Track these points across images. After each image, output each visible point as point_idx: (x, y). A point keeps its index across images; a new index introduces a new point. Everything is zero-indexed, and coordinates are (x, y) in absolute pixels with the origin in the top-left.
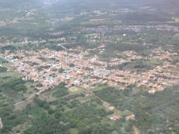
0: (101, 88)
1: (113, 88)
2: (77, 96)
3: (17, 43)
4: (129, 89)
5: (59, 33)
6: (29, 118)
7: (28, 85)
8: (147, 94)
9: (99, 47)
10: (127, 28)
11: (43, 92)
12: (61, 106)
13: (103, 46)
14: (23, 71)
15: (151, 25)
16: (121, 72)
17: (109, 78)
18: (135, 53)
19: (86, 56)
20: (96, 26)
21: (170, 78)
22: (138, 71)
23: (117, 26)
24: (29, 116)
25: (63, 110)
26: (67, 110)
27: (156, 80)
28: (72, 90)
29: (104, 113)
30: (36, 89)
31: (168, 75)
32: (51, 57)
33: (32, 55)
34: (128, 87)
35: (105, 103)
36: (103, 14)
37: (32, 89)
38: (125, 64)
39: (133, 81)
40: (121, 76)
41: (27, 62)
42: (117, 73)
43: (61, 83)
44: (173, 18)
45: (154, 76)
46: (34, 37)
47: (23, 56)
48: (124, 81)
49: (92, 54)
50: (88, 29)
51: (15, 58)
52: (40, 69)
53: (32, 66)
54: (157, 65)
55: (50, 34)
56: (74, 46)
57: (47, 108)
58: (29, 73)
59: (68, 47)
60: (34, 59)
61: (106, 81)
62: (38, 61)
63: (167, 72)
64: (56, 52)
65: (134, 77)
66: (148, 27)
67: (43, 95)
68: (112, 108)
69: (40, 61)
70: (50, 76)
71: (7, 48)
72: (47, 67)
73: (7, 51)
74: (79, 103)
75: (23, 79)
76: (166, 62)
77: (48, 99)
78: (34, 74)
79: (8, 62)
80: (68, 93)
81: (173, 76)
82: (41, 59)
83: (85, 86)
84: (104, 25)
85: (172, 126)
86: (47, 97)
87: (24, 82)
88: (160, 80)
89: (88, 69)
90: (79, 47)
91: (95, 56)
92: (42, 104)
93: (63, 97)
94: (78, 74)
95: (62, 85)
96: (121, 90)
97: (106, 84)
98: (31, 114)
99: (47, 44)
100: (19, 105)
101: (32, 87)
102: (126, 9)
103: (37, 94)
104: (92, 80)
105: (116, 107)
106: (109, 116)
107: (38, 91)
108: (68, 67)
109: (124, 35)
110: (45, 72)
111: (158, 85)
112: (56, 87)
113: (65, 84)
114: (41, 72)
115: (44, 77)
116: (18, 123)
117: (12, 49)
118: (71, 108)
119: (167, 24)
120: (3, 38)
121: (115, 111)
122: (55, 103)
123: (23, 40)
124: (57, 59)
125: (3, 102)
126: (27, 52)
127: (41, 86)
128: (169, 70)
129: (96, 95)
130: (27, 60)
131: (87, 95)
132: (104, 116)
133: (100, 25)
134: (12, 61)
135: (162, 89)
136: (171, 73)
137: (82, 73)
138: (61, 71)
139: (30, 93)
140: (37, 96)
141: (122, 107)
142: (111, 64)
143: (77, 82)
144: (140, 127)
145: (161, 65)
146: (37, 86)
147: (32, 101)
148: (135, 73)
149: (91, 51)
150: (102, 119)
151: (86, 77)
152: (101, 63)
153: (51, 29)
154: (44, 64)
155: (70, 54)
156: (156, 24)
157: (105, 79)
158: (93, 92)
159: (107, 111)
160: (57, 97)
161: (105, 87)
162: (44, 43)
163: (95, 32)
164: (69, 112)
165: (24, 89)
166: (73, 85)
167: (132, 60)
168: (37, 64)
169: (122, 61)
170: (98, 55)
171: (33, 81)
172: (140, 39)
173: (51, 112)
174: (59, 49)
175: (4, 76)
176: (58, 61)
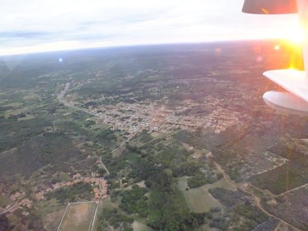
0: (176, 132)
1: (186, 131)
2: (159, 140)
3: (96, 99)
4: (198, 130)
5: (128, 89)
6: (127, 163)
7: (117, 134)
8: (214, 134)
9: (163, 98)
10: (178, 82)
11: (131, 139)
12: (150, 150)
13: (166, 97)
14: (109, 123)
15: (196, 78)
16: (187, 118)
17: (180, 123)
18: (192, 101)
19: (155, 106)
20: (154, 81)
21: (227, 120)
22: (200, 115)
23: (171, 81)
24: (127, 161)
25: (153, 153)
26: (156, 153)
27: (217, 122)
28: (154, 136)
29: (187, 154)
30: (124, 137)
31: (224, 117)
32: (128, 109)
33: (112, 109)
34: (198, 129)
35: (184, 144)
36: (155, 71)
37: (121, 138)
38: (189, 111)
39: (199, 124)
40: (189, 121)
41: (110, 115)
42: (185, 118)
43: (144, 130)
44: (210, 72)
45: (214, 119)
46: (108, 93)
47: (105, 109)
48: (192, 125)
49: (160, 104)
50: (149, 84)
51: (98, 112)
52: (122, 120)
53: (115, 117)
54: (213, 110)
55: (121, 90)
56: (144, 99)
57: (139, 153)
58: (114, 124)
59: (139, 100)
60: (114, 112)
61: (178, 126)
62: (119, 113)
63: (222, 115)
64: (131, 105)
65: (199, 121)
66: (194, 79)
67: (132, 141)
68: (191, 148)
69: (120, 113)
70: (133, 125)
71: (90, 104)
72: (128, 118)
73: (90, 107)
74: (164, 146)
75: (111, 129)
76: (219, 107)
77: (137, 145)
78: (118, 124)
79: (94, 116)
80: (152, 139)
81: (228, 118)
82: (121, 111)
83: (164, 131)
84: (161, 80)
85: (244, 159)
86: (135, 143)
87: (112, 132)
88: (220, 122)
89: (160, 116)
90: (148, 100)
91: (163, 105)
92: (134, 150)
93: (149, 142)
94: (154, 122)
95: (145, 131)
96: (193, 133)
97: (179, 128)
98: (127, 159)
99: (121, 98)
100: (115, 153)
101: (121, 135)
102: (172, 67)
103: (127, 141)
104: (167, 126)
105: (194, 147)
106: (192, 155)
107: (127, 138)
108: (145, 117)
109: (178, 87)
110: (127, 122)
111: (221, 125)
112: (141, 134)
113: (147, 131)
114: (125, 122)
115: (128, 127)
116: (120, 168)
117: (94, 105)
118: (159, 150)
119: (207, 76)
120: (84, 96)
121: (195, 150)
122: (145, 148)
123: (101, 97)
124: (133, 110)
125: (102, 151)
126: (107, 106)
127: (128, 134)
128: (223, 113)
129: (174, 138)
130: (109, 113)
131: (168, 139)
132: (187, 155)
133: (158, 80)
134: (97, 115)
135: (224, 129)
136: (226, 115)
137: (157, 120)
138: (140, 120)
139: (121, 141)
140: (127, 143)
141: (199, 146)
142: (178, 112)
143: (155, 128)
144: (219, 162)
145: (216, 109)
146: (125, 134)
147: (124, 147)
148: (198, 118)
149: (158, 102)
150: (187, 158)
151: (161, 124)
152: (169, 111)
153: (121, 86)
154: (124, 115)
155: (143, 106)
156: (199, 77)
157: (177, 124)
158: (172, 136)
159: (188, 151)
160: (144, 142)
161: (179, 131)
162: (118, 98)
163: (154, 86)
164: (159, 154)
165: (115, 138)
166: (153, 131)
167: (192, 107)
168: (119, 116)
169: (185, 108)
170: (165, 104)
171: (120, 131)
172: (191, 89)
173: (144, 156)
174: (132, 102)
175: (95, 128)
176: (134, 112)
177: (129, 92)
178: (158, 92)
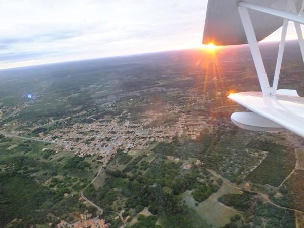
0: (154, 146)
1: (163, 142)
2: (140, 158)
3: (45, 124)
4: (175, 140)
5: (79, 108)
6: (117, 192)
7: (88, 160)
8: (192, 141)
9: (123, 113)
10: (130, 95)
11: (108, 163)
12: (136, 171)
13: (125, 112)
14: (73, 149)
15: (145, 89)
16: (158, 129)
17: (152, 135)
18: (154, 112)
19: (118, 122)
20: (106, 97)
21: (196, 125)
22: (169, 125)
23: (122, 94)
24: (115, 189)
25: (140, 173)
26: (144, 173)
27: (188, 129)
28: (132, 154)
29: (177, 166)
30: (99, 162)
31: (192, 122)
32: (89, 130)
33: (69, 132)
34: (174, 138)
35: (169, 157)
36: (99, 86)
37: (95, 164)
38: (156, 121)
39: (172, 134)
40: (161, 132)
41: (71, 140)
42: (155, 130)
43: (118, 151)
44: (157, 81)
45: (183, 126)
46: (57, 115)
47: (61, 134)
48: (166, 135)
49: (123, 119)
50: (100, 100)
51: (54, 138)
52: (87, 142)
53: (77, 141)
54: (178, 117)
55: (71, 110)
56: (102, 116)
57: (125, 177)
58: (80, 149)
59: (97, 118)
60: (74, 135)
61: (153, 138)
62: (80, 136)
63: (189, 121)
64: (90, 125)
65: (170, 130)
66: (145, 90)
67: (110, 165)
68: (178, 160)
69: (81, 135)
70: (103, 146)
71: (39, 130)
72: (93, 139)
73: (41, 134)
74: (149, 163)
75: (79, 156)
76: (182, 114)
77: (117, 168)
78: (85, 148)
79: (50, 144)
80: (132, 158)
81: (196, 123)
82: (81, 133)
83: (140, 147)
84: (113, 95)
85: (231, 160)
86: (114, 166)
87: (82, 159)
88: (191, 128)
89: (129, 132)
90: (107, 116)
91: (126, 120)
92: (117, 175)
93: (130, 162)
94: (126, 139)
95: (120, 152)
96: (171, 143)
97: (155, 141)
98: (115, 187)
99: (75, 119)
100: (97, 183)
101: (93, 161)
102: (116, 80)
103: (104, 166)
104: (141, 140)
105: (180, 157)
106: (181, 166)
107: (102, 163)
108: (112, 135)
109: (131, 100)
110: (95, 145)
111: (193, 131)
112: (116, 155)
113: (122, 151)
114: (91, 145)
115: (98, 149)
116: (112, 201)
117: (45, 131)
118: (145, 169)
119: (156, 86)
120: (28, 123)
121: (181, 161)
122: (128, 170)
123: (49, 121)
124: (95, 130)
125: (78, 184)
126: (62, 130)
127: (102, 157)
128: (189, 119)
129: (155, 152)
130: (68, 138)
131: (148, 154)
132: (178, 168)
133: (108, 95)
134: (54, 142)
135: (198, 134)
136: (193, 120)
137: (127, 137)
138: (109, 140)
139: (96, 167)
140: (105, 168)
141: (184, 156)
142: (146, 124)
143: (129, 146)
145: (180, 116)
146: (98, 159)
147: (104, 174)
148: (168, 127)
149: (120, 117)
150: (179, 171)
151: (134, 140)
152: (136, 125)
153: (69, 106)
154: (87, 137)
155: (104, 124)
156: (149, 88)
157: (150, 138)
158: (151, 150)
159: (176, 163)
160: (125, 164)
161: (156, 144)
162: (71, 119)
163: (107, 102)
164: (148, 174)
165: (88, 165)
166: (129, 149)
167: (157, 117)
168: (81, 139)
169: (151, 120)
170: (128, 119)
171: (90, 156)
172: (145, 100)
173: (132, 180)
174: (90, 121)
175: (58, 158)
176: (97, 132)
177: (81, 111)
178: (112, 107)
